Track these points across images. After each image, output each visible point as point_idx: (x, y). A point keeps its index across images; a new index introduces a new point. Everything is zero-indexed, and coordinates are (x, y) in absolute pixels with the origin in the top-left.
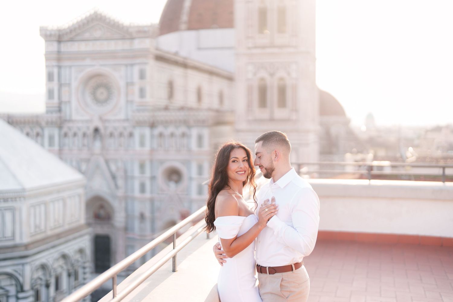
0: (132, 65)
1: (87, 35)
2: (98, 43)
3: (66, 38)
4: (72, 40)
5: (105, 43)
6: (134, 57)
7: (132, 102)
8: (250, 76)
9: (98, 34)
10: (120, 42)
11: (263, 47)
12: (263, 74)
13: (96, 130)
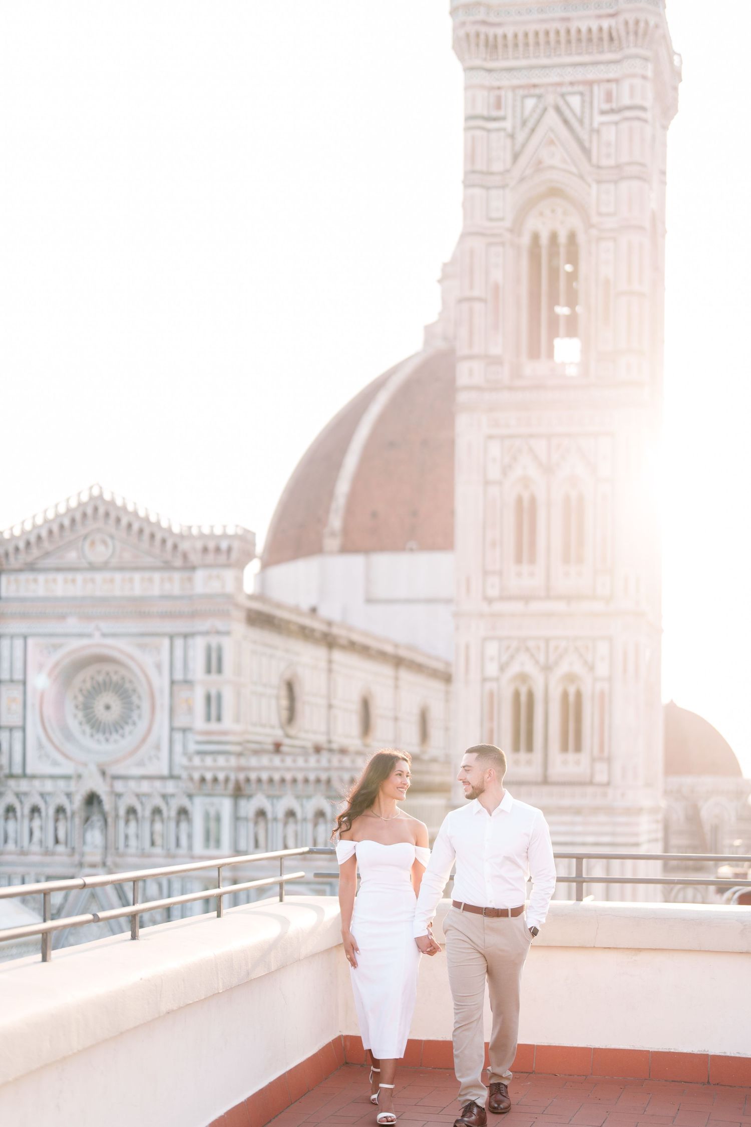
0: (186, 636)
1: (72, 556)
2: (99, 577)
3: (14, 563)
4: (31, 567)
5: (118, 576)
6: (193, 615)
7: (185, 730)
8: (492, 669)
9: (100, 554)
10: (157, 576)
11: (526, 599)
12: (523, 664)
13: (92, 800)
